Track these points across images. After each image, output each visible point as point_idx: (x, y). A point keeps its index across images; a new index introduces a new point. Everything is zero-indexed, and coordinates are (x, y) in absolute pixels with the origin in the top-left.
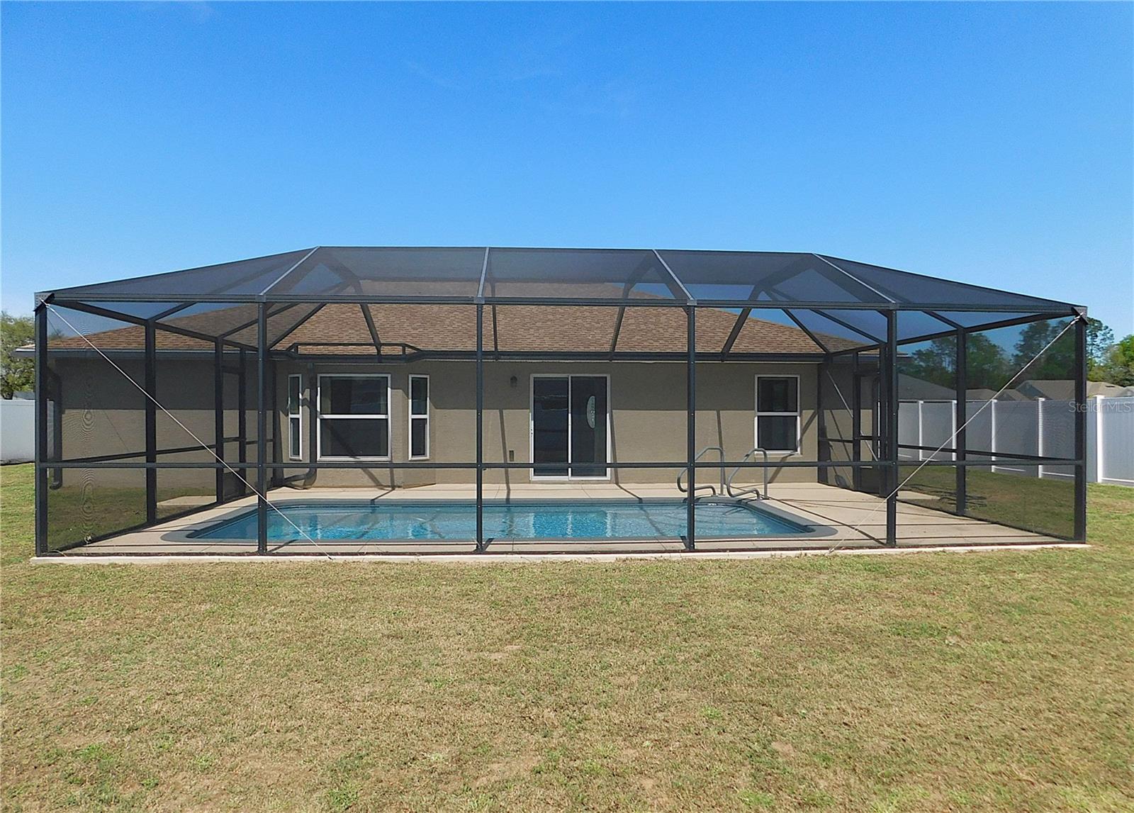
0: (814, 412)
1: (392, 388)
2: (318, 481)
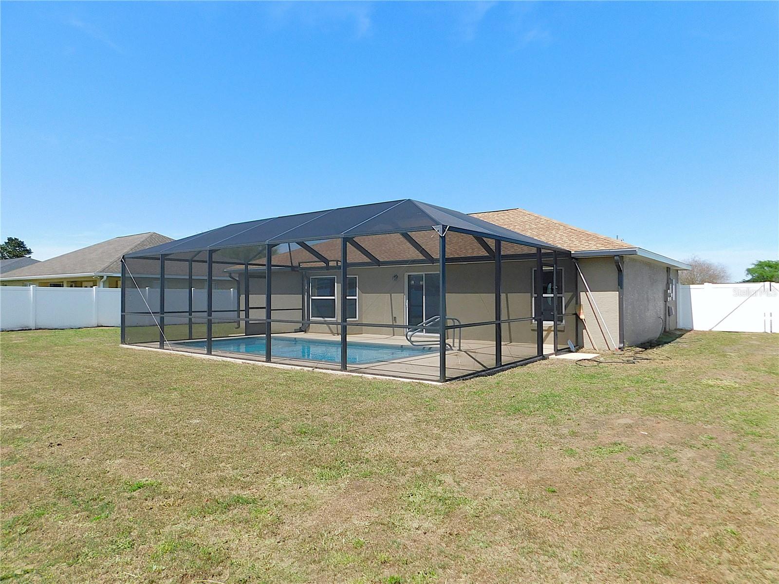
0: (573, 295)
1: (337, 283)
2: (310, 329)
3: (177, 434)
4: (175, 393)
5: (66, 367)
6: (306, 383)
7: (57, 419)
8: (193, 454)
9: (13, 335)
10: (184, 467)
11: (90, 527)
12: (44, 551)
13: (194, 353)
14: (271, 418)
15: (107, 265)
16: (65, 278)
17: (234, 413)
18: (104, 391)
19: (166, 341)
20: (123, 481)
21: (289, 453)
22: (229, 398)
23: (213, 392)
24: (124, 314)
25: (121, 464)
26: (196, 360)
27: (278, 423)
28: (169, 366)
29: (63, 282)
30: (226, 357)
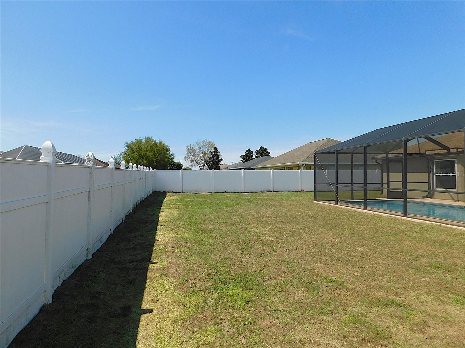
2: (435, 196)
3: (350, 255)
4: (347, 231)
5: (289, 211)
6: (436, 233)
7: (288, 238)
8: (361, 268)
9: (265, 194)
10: (356, 274)
11: (309, 297)
12: (290, 303)
13: (355, 208)
14: (411, 253)
15: (305, 158)
16: (285, 166)
17: (385, 247)
18: (309, 226)
19: (339, 200)
20: (323, 276)
21: (428, 279)
22: (381, 237)
23: (370, 232)
24: (315, 184)
25: (321, 267)
26: (358, 212)
27: (417, 258)
28: (341, 215)
29: (284, 168)
30: (376, 212)
